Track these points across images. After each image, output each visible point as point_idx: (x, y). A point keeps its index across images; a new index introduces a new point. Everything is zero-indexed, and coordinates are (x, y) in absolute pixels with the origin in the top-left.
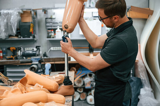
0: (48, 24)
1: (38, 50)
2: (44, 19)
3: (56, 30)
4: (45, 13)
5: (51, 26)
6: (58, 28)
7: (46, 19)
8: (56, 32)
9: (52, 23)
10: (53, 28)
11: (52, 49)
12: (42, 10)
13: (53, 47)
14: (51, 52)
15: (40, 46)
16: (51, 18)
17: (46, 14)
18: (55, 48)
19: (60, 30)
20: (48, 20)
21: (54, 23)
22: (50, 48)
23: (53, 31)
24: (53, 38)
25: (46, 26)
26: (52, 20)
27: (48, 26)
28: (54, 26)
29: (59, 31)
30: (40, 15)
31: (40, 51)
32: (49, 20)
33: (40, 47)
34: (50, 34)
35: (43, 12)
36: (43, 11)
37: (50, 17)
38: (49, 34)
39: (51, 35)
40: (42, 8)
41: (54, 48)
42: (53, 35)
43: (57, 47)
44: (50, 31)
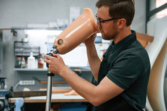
0: (17, 50)
1: (3, 83)
2: (12, 43)
3: (29, 58)
4: (14, 35)
5: (22, 53)
6: (32, 55)
7: (15, 42)
8: (29, 61)
9: (22, 48)
10: (24, 55)
11: (21, 83)
12: (10, 31)
13: (22, 80)
14: (19, 88)
15: (5, 78)
16: (22, 42)
17: (14, 37)
18: (25, 81)
19: (34, 58)
20: (18, 44)
21: (26, 48)
22: (18, 82)
23: (23, 59)
24: (24, 67)
25: (15, 52)
26: (23, 45)
27: (17, 52)
28: (25, 53)
29: (32, 60)
30: (6, 38)
31: (4, 85)
32: (20, 45)
33: (5, 80)
34: (20, 63)
35: (12, 34)
36: (12, 32)
37: (20, 40)
38: (18, 62)
39: (21, 65)
40: (10, 28)
41: (23, 83)
42: (23, 65)
43: (27, 81)
44: (20, 59)
